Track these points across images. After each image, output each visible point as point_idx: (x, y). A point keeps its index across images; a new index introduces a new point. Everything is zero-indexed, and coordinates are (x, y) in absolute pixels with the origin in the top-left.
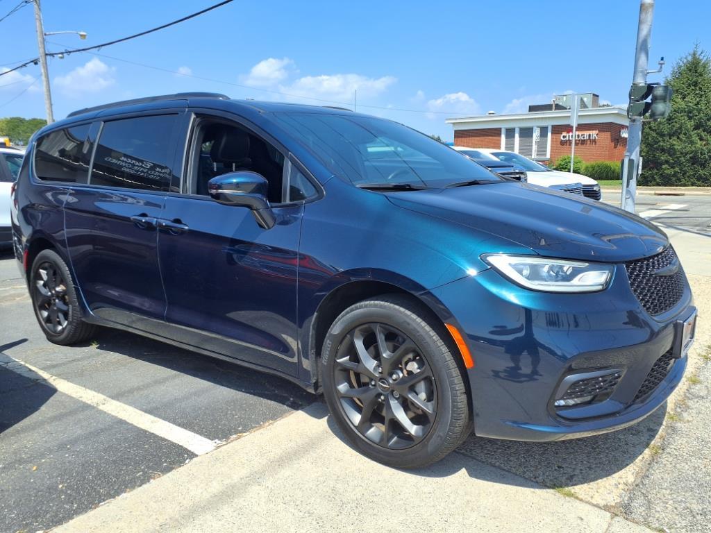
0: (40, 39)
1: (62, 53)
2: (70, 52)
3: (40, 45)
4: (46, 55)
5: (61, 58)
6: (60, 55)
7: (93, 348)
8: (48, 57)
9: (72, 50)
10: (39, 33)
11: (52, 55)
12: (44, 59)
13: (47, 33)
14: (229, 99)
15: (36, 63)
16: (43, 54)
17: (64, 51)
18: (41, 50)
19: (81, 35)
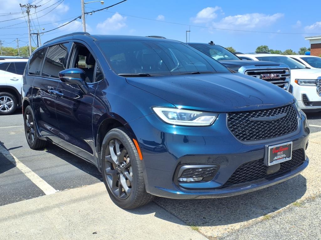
0: (82, 6)
1: (91, 12)
2: (95, 11)
3: (82, 9)
4: (85, 13)
5: (91, 14)
6: (91, 13)
7: (45, 151)
8: (86, 14)
9: (95, 10)
10: (82, 3)
11: (87, 13)
12: (83, 16)
13: (86, 3)
14: (90, 35)
15: (80, 18)
16: (84, 13)
17: (92, 11)
18: (83, 11)
19: (102, 2)
